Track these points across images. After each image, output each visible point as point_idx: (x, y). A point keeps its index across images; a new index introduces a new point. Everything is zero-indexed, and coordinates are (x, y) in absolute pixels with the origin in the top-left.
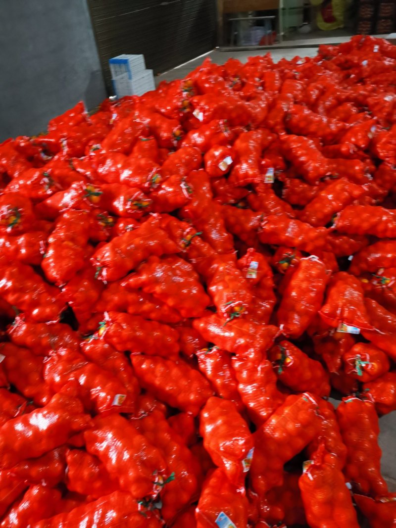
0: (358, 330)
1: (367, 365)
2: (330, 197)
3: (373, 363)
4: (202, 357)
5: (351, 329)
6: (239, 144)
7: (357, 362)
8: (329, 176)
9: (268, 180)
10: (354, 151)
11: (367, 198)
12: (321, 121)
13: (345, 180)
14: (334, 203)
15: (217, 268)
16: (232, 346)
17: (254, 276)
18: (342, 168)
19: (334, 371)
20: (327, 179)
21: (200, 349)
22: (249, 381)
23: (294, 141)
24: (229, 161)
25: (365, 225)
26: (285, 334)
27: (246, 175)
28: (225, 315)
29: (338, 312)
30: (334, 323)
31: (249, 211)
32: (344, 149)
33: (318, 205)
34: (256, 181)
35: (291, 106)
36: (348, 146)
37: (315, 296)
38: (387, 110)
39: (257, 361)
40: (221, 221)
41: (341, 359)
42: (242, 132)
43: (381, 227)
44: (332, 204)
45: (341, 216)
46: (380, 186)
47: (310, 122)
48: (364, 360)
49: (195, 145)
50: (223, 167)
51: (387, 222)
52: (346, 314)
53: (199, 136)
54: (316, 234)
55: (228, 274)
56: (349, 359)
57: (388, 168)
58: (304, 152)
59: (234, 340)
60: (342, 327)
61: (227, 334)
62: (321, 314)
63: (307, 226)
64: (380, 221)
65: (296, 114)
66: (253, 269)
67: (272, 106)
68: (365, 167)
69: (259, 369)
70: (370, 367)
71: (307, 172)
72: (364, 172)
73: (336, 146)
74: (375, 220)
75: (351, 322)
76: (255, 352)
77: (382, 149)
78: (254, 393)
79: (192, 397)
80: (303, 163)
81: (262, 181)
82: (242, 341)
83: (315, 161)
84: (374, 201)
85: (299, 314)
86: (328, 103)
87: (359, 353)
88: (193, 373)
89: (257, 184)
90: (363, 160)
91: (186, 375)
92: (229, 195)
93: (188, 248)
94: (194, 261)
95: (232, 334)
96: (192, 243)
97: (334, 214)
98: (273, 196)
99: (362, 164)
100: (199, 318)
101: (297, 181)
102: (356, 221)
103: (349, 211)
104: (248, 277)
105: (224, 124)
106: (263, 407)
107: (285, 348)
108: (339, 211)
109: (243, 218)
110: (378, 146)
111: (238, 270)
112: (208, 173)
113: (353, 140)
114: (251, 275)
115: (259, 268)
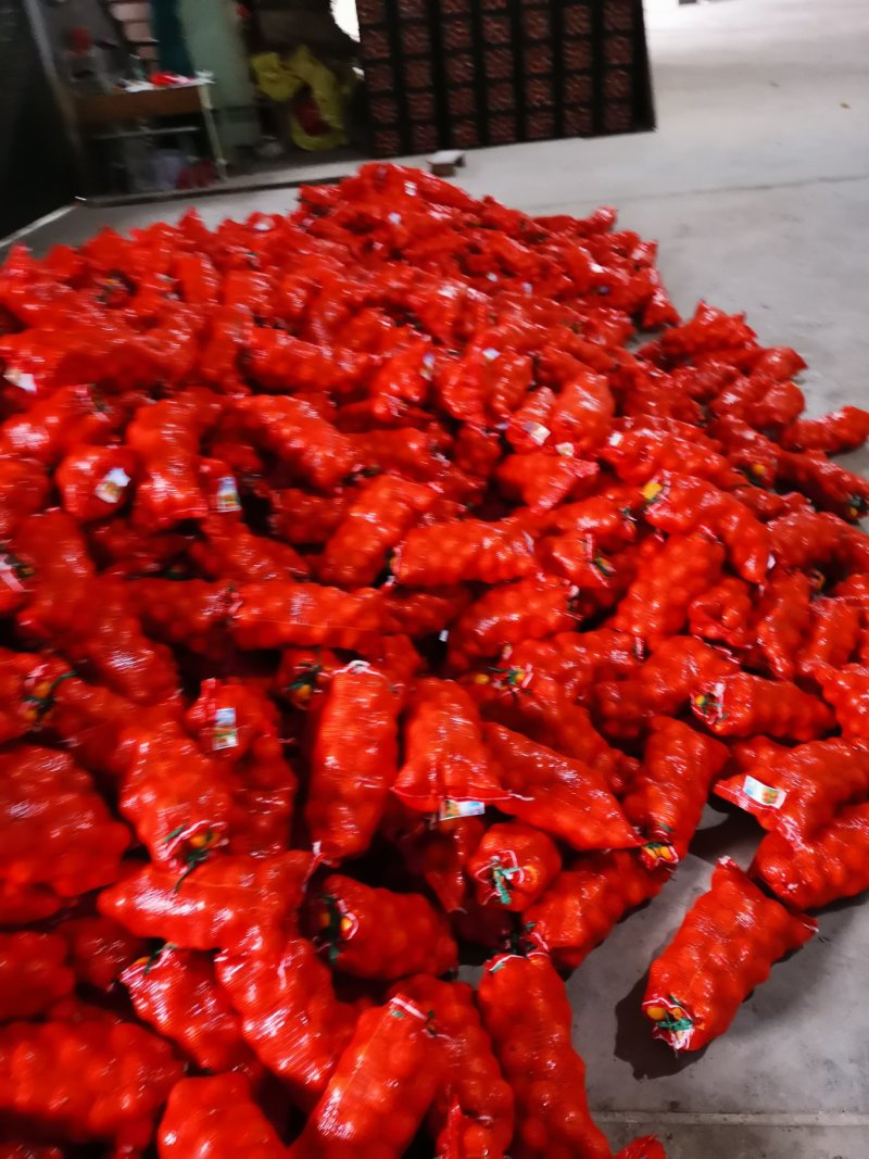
0: (482, 805)
1: (516, 874)
2: (371, 517)
3: (526, 868)
4: (137, 984)
5: (467, 808)
6: (140, 435)
7: (496, 874)
8: (362, 472)
9: (227, 505)
10: (400, 412)
11: (449, 504)
12: (320, 356)
13: (394, 476)
14: (382, 530)
15: (135, 747)
16: (206, 935)
17: (232, 741)
18: (384, 450)
19: (455, 906)
20: (360, 478)
21: (128, 963)
22: (266, 1007)
23: (269, 409)
24: (119, 478)
25: (456, 564)
26: (329, 863)
27: (170, 504)
28: (173, 864)
29: (432, 777)
30: (430, 804)
31: (198, 583)
32: (380, 409)
33: (349, 540)
34: (196, 513)
35: (249, 332)
36: (386, 404)
37: (379, 752)
38: (451, 315)
39: (273, 954)
40: (132, 623)
41: (463, 875)
42: (141, 404)
43: (486, 562)
44: (379, 534)
45: (405, 553)
46: (468, 473)
47: (296, 362)
48: (508, 865)
49: (26, 452)
50: (108, 496)
51: (493, 550)
52: (449, 779)
53: (33, 431)
54: (357, 606)
55: (164, 757)
56: (479, 869)
57: (476, 436)
58: (297, 429)
59: (206, 918)
60: (448, 808)
61: (186, 909)
62: (397, 791)
63: (332, 593)
64: (481, 550)
65: (261, 349)
66: (226, 726)
67: (204, 337)
68: (429, 441)
69: (281, 972)
70: (522, 876)
71: (311, 471)
72: (428, 451)
73: (361, 406)
74: (470, 549)
75: (462, 794)
76: (263, 932)
77: (456, 398)
78: (282, 1032)
79: (126, 1102)
80: (299, 452)
81: (213, 509)
82: (227, 915)
83: (321, 444)
84: (463, 508)
85: (352, 802)
86: (330, 315)
87: (497, 853)
88: (121, 1032)
89: (201, 521)
90: (423, 426)
91: (101, 1048)
92: (141, 555)
93: (48, 715)
94: (73, 742)
95: (201, 905)
96: (59, 699)
97: (387, 552)
98: (246, 538)
99: (422, 436)
100: (110, 886)
101: (295, 493)
102: (435, 560)
103: (415, 542)
104: (218, 747)
105: (91, 392)
106: (311, 1060)
107: (335, 896)
108: (396, 543)
109: (185, 603)
110: (446, 393)
111: (187, 741)
112: (71, 514)
113: (395, 387)
114: (224, 741)
115: (240, 720)
